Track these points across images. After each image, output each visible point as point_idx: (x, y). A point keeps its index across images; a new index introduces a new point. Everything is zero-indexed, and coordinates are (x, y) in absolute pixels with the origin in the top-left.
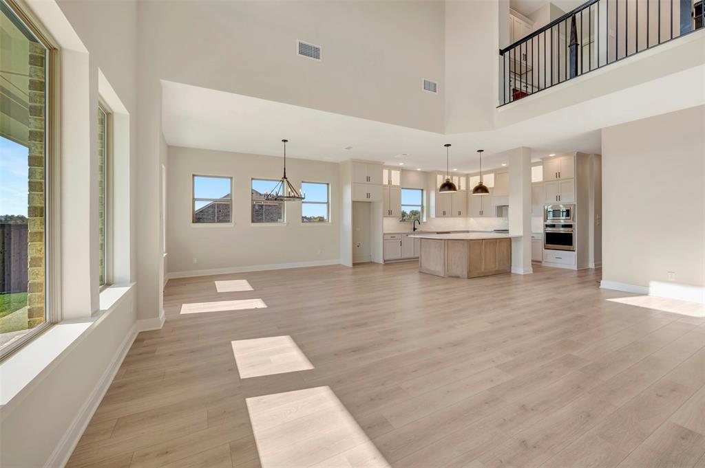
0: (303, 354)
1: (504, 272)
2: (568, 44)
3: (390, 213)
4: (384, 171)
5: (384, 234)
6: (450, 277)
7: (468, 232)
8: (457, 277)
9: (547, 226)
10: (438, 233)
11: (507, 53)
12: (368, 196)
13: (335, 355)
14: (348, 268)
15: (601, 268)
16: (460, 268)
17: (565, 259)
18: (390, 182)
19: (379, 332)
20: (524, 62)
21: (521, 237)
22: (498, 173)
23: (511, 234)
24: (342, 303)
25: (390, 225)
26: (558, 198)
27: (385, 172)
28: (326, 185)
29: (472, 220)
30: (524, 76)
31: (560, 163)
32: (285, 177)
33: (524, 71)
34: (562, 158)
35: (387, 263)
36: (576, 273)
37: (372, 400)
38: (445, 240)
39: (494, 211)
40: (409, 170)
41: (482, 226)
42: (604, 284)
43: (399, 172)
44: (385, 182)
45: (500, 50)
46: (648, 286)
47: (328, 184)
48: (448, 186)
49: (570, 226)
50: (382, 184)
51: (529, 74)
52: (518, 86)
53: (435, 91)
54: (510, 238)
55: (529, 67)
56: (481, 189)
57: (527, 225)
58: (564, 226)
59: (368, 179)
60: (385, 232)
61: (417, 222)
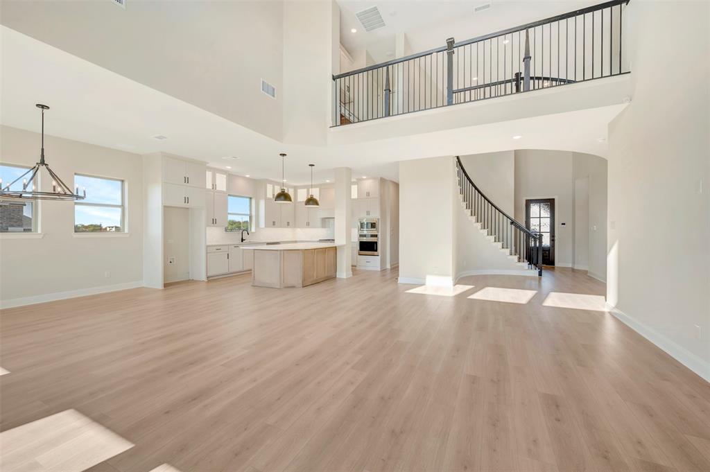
0: (108, 431)
1: (331, 278)
2: (384, 89)
3: (214, 222)
4: (207, 172)
5: (207, 246)
6: (285, 287)
7: (296, 242)
8: (293, 287)
9: (361, 236)
10: (268, 244)
11: (338, 80)
12: (187, 200)
13: (167, 412)
14: (156, 291)
15: (398, 267)
16: (295, 278)
17: (372, 263)
18: (214, 186)
19: (222, 365)
20: (347, 92)
21: (344, 246)
22: (323, 187)
23: (337, 243)
24: (161, 338)
25: (215, 235)
26: (368, 213)
27: (209, 175)
28: (120, 183)
29: (299, 231)
30: (347, 105)
31: (369, 185)
32: (43, 162)
33: (347, 101)
34: (371, 181)
35: (210, 279)
36: (379, 273)
37: (236, 455)
38: (280, 250)
39: (319, 223)
40: (238, 176)
41: (308, 237)
42: (401, 280)
43: (225, 176)
44: (209, 186)
45: (333, 76)
46: (425, 279)
47: (123, 181)
48: (283, 196)
49: (376, 236)
50: (205, 188)
51: (352, 104)
52: (343, 112)
53: (274, 96)
54: (336, 247)
55: (352, 99)
56: (311, 201)
57: (349, 236)
58: (372, 236)
59: (187, 180)
60: (208, 244)
61: (245, 233)
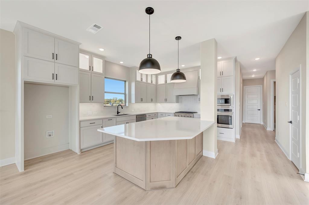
3: (91, 99)
5: (80, 121)
9: (218, 110)
12: (55, 76)
18: (91, 68)
26: (222, 90)
29: (159, 105)
31: (223, 65)
34: (224, 62)
39: (174, 99)
40: (114, 63)
44: (85, 67)
48: (150, 62)
56: (179, 75)
59: (55, 57)
60: (81, 119)
61: (120, 108)
